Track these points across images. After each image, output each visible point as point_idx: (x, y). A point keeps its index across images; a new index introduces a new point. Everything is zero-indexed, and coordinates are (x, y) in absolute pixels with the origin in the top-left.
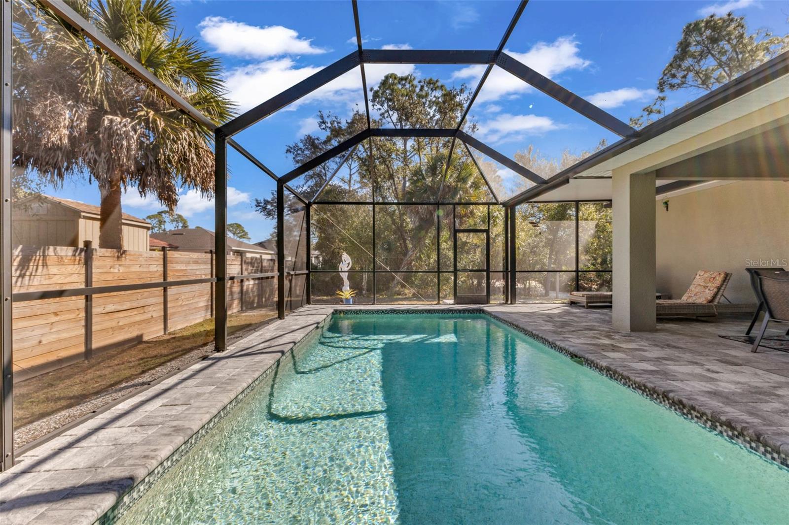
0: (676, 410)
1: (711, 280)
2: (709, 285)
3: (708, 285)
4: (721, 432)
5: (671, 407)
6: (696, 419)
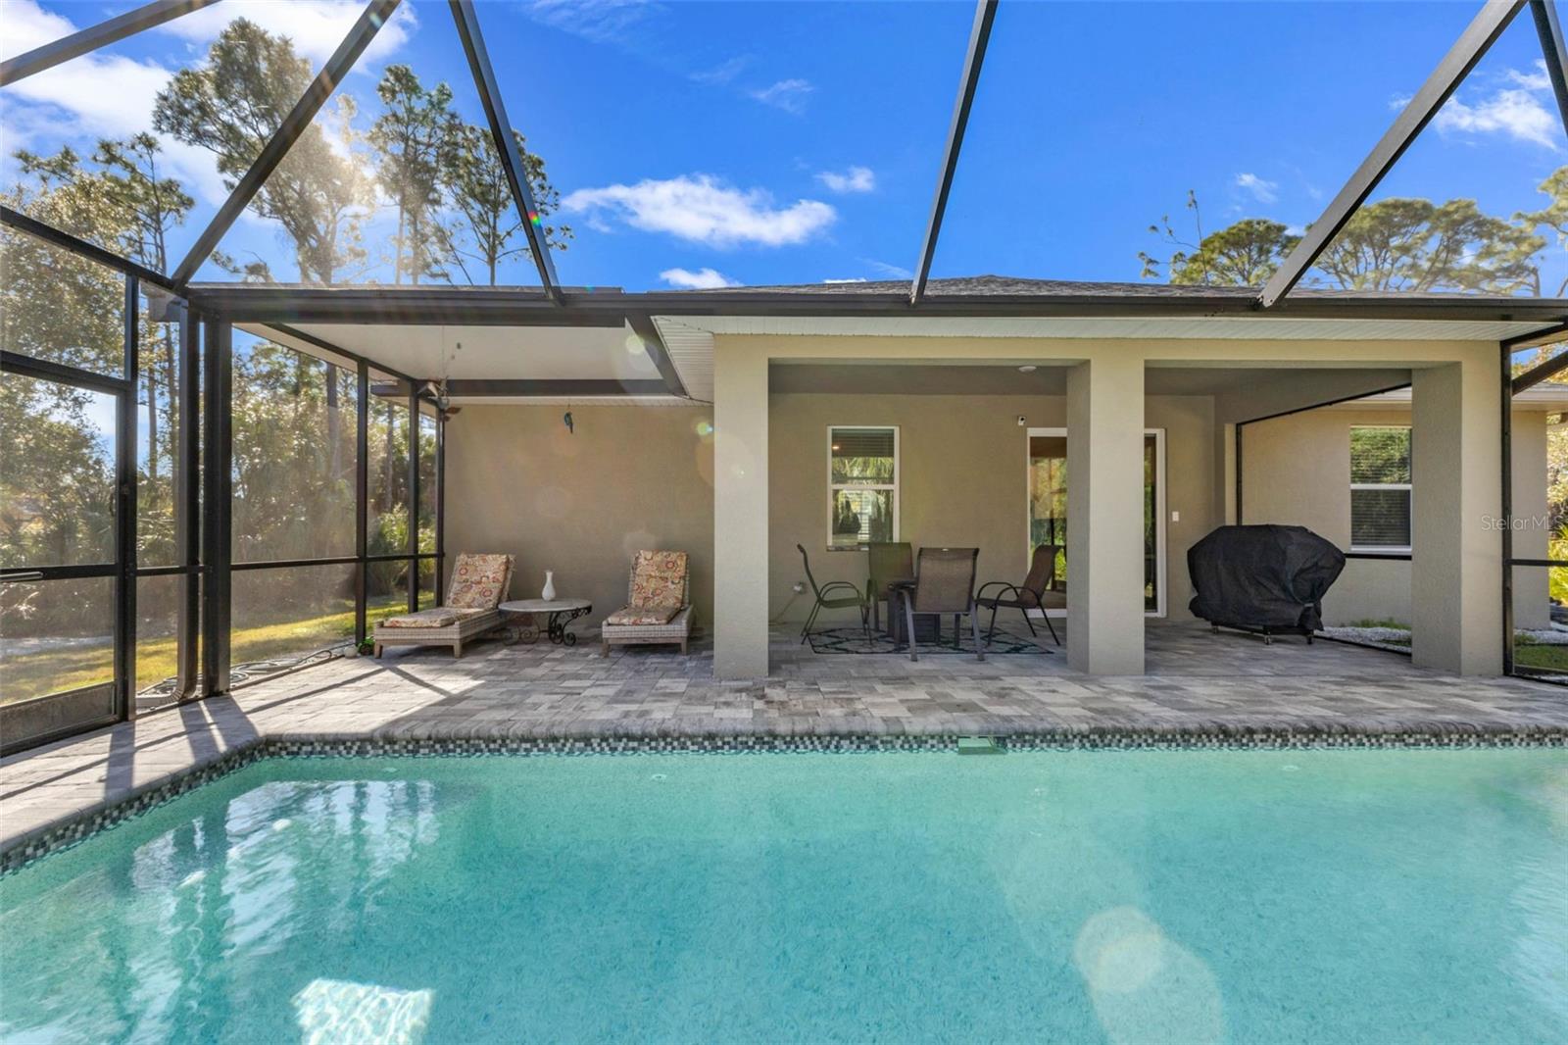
0: (1230, 745)
1: (670, 565)
2: (668, 574)
3: (666, 575)
4: (1294, 745)
5: (1222, 745)
6: (1260, 744)
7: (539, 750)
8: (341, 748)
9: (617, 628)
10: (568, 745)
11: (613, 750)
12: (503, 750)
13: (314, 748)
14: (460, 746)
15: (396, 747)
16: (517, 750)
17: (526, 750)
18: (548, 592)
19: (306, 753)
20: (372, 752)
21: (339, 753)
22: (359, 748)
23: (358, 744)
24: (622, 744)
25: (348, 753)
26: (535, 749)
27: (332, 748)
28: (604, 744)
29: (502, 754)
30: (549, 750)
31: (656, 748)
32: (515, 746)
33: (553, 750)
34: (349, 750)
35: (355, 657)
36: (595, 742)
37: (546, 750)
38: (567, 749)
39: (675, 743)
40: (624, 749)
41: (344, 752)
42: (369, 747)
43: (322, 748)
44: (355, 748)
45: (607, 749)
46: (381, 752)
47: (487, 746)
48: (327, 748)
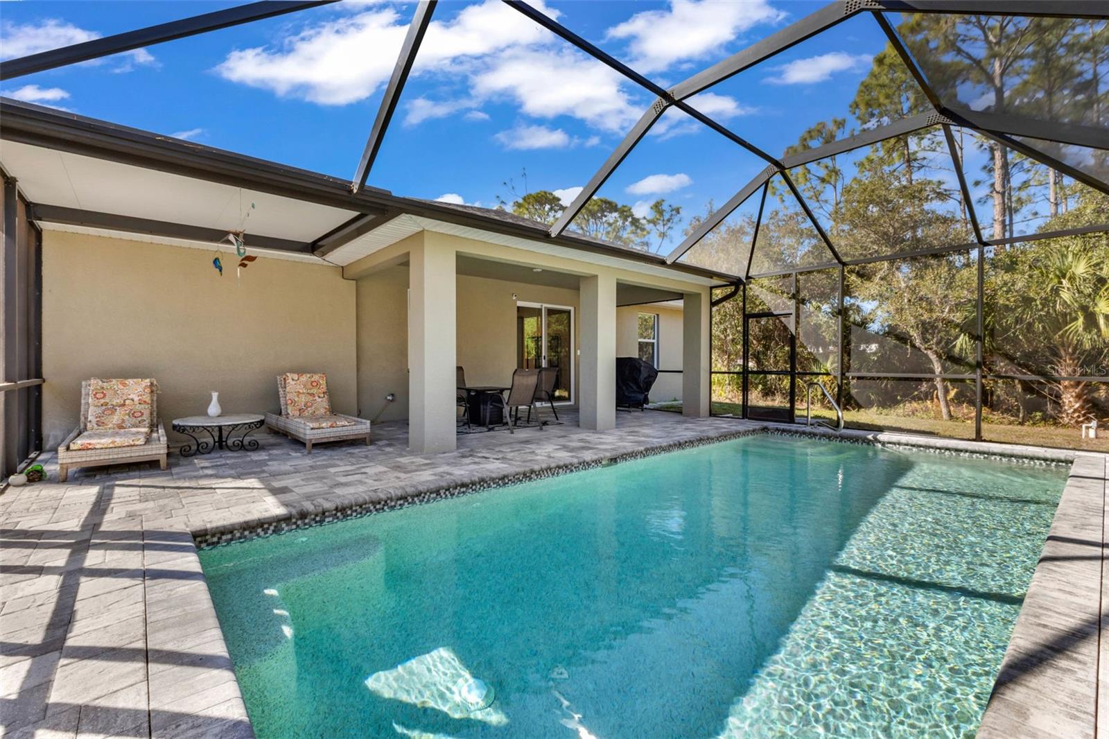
1: (314, 384)
3: (312, 391)
7: (409, 504)
8: (259, 530)
9: (319, 431)
10: (427, 497)
11: (452, 495)
12: (386, 508)
13: (234, 536)
14: (356, 511)
15: (307, 521)
16: (395, 506)
17: (400, 505)
18: (214, 409)
19: (226, 541)
20: (286, 528)
21: (258, 535)
22: (275, 527)
23: (274, 524)
24: (457, 491)
25: (266, 533)
26: (406, 503)
27: (251, 532)
28: (447, 493)
29: (385, 511)
30: (415, 502)
31: (475, 490)
32: (393, 504)
33: (417, 502)
34: (265, 531)
35: (24, 485)
36: (442, 492)
37: (413, 503)
38: (425, 500)
39: (485, 485)
40: (459, 493)
41: (262, 534)
42: (284, 525)
43: (242, 534)
44: (272, 528)
45: (449, 495)
46: (294, 527)
47: (375, 507)
48: (247, 533)
